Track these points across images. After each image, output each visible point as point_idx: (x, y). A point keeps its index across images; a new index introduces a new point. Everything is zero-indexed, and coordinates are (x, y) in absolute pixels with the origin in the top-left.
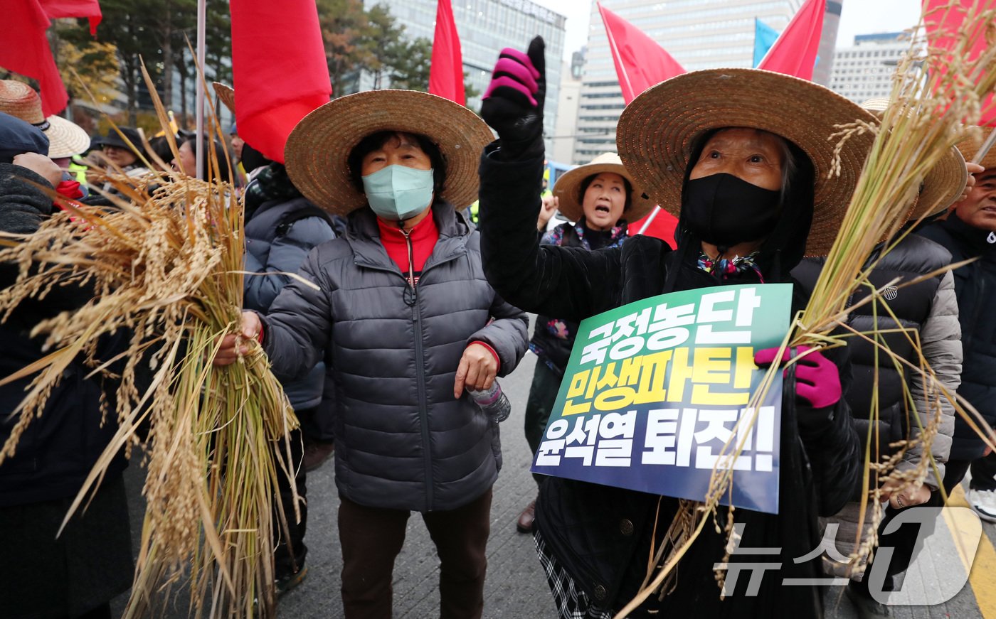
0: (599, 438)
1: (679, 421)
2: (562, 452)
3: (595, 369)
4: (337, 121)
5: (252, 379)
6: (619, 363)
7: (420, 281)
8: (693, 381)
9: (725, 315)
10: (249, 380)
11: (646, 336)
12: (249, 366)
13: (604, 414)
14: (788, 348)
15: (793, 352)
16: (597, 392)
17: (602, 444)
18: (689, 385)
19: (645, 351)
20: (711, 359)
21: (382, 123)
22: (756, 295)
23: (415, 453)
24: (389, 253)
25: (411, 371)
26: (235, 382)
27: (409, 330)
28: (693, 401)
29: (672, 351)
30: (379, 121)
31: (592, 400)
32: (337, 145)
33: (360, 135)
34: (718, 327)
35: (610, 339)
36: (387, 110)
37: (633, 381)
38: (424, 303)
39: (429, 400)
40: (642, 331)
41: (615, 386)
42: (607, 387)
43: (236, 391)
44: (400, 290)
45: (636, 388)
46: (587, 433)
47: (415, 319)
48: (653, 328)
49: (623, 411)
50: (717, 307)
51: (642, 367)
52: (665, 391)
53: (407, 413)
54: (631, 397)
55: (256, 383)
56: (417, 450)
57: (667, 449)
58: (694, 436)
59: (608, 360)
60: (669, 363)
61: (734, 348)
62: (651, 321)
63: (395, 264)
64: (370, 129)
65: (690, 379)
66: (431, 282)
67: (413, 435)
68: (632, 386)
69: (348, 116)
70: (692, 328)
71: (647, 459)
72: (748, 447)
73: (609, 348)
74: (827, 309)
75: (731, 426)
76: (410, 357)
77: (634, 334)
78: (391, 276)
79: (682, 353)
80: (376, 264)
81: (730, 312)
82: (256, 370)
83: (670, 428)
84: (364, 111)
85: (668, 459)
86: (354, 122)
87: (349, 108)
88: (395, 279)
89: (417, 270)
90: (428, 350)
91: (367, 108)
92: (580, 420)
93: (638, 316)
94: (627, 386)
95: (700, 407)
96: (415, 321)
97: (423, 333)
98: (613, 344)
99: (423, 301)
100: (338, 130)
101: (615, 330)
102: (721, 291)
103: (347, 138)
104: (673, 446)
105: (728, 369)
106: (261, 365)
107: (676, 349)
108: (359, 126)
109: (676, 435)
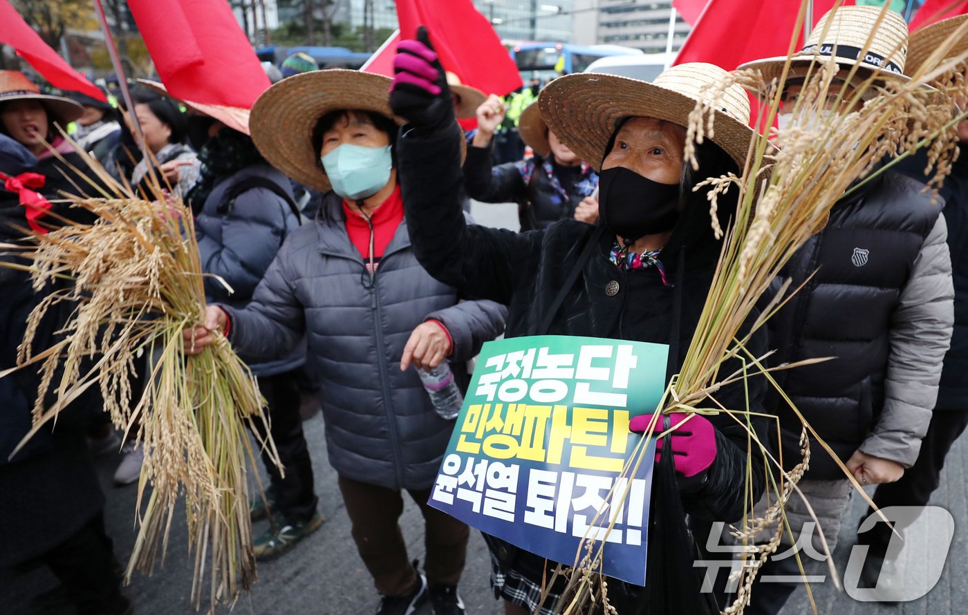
0: (486, 486)
1: (558, 485)
2: (455, 492)
3: (486, 405)
4: (283, 106)
5: (218, 365)
6: (506, 406)
7: (379, 268)
8: (571, 442)
9: (602, 374)
10: (216, 365)
11: (530, 382)
12: (215, 353)
13: (491, 460)
14: (662, 416)
15: (667, 421)
16: (486, 434)
17: (489, 493)
18: (567, 447)
19: (527, 400)
20: (588, 420)
21: (325, 104)
22: (633, 354)
23: (382, 435)
24: (351, 239)
25: (372, 357)
26: (205, 367)
27: (368, 319)
28: (572, 465)
29: (551, 407)
30: (323, 102)
31: (481, 441)
32: (296, 128)
33: (312, 117)
34: (595, 386)
35: (499, 374)
36: (324, 90)
37: (517, 432)
38: (382, 291)
39: (391, 386)
40: (526, 375)
41: (501, 433)
42: (493, 432)
43: (207, 375)
44: (358, 277)
45: (519, 439)
46: (476, 477)
47: (374, 306)
48: (537, 374)
49: (507, 463)
50: (596, 362)
51: (525, 418)
52: (544, 450)
53: (372, 396)
54: (515, 450)
55: (223, 367)
56: (384, 432)
57: (547, 513)
58: (571, 502)
59: (496, 400)
60: (549, 421)
61: (611, 410)
62: (534, 367)
63: (356, 249)
64: (318, 110)
65: (569, 439)
66: (390, 269)
67: (379, 418)
68: (515, 437)
69: (291, 101)
70: (571, 384)
71: (529, 518)
72: (619, 521)
73: (500, 384)
74: (698, 381)
75: (605, 494)
76: (370, 344)
77: (519, 376)
78: (352, 263)
79: (561, 411)
80: (338, 251)
81: (607, 370)
82: (221, 356)
83: (549, 491)
84: (303, 94)
85: (547, 522)
86: (300, 105)
87: (288, 93)
88: (355, 267)
89: (377, 256)
90: (388, 338)
91: (304, 91)
92: (471, 461)
93: (524, 355)
94: (510, 435)
95: (577, 471)
96: (374, 309)
97: (383, 321)
98: (502, 381)
99: (381, 288)
100: (290, 114)
101: (506, 365)
102: (600, 344)
103: (302, 120)
104: (552, 510)
105: (605, 431)
106: (225, 352)
107: (556, 407)
108: (307, 109)
109: (554, 499)
